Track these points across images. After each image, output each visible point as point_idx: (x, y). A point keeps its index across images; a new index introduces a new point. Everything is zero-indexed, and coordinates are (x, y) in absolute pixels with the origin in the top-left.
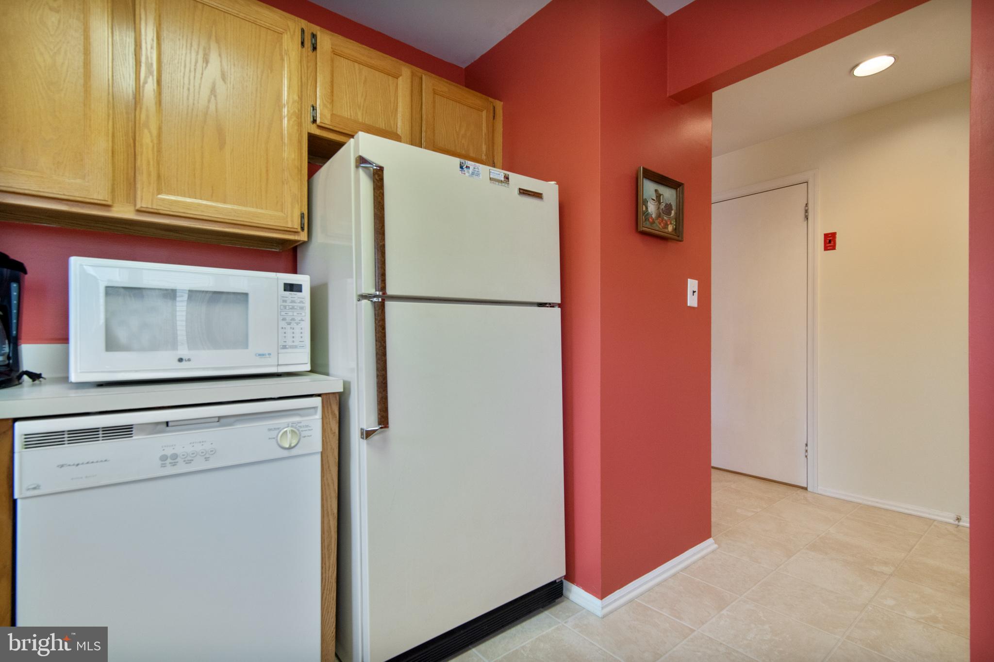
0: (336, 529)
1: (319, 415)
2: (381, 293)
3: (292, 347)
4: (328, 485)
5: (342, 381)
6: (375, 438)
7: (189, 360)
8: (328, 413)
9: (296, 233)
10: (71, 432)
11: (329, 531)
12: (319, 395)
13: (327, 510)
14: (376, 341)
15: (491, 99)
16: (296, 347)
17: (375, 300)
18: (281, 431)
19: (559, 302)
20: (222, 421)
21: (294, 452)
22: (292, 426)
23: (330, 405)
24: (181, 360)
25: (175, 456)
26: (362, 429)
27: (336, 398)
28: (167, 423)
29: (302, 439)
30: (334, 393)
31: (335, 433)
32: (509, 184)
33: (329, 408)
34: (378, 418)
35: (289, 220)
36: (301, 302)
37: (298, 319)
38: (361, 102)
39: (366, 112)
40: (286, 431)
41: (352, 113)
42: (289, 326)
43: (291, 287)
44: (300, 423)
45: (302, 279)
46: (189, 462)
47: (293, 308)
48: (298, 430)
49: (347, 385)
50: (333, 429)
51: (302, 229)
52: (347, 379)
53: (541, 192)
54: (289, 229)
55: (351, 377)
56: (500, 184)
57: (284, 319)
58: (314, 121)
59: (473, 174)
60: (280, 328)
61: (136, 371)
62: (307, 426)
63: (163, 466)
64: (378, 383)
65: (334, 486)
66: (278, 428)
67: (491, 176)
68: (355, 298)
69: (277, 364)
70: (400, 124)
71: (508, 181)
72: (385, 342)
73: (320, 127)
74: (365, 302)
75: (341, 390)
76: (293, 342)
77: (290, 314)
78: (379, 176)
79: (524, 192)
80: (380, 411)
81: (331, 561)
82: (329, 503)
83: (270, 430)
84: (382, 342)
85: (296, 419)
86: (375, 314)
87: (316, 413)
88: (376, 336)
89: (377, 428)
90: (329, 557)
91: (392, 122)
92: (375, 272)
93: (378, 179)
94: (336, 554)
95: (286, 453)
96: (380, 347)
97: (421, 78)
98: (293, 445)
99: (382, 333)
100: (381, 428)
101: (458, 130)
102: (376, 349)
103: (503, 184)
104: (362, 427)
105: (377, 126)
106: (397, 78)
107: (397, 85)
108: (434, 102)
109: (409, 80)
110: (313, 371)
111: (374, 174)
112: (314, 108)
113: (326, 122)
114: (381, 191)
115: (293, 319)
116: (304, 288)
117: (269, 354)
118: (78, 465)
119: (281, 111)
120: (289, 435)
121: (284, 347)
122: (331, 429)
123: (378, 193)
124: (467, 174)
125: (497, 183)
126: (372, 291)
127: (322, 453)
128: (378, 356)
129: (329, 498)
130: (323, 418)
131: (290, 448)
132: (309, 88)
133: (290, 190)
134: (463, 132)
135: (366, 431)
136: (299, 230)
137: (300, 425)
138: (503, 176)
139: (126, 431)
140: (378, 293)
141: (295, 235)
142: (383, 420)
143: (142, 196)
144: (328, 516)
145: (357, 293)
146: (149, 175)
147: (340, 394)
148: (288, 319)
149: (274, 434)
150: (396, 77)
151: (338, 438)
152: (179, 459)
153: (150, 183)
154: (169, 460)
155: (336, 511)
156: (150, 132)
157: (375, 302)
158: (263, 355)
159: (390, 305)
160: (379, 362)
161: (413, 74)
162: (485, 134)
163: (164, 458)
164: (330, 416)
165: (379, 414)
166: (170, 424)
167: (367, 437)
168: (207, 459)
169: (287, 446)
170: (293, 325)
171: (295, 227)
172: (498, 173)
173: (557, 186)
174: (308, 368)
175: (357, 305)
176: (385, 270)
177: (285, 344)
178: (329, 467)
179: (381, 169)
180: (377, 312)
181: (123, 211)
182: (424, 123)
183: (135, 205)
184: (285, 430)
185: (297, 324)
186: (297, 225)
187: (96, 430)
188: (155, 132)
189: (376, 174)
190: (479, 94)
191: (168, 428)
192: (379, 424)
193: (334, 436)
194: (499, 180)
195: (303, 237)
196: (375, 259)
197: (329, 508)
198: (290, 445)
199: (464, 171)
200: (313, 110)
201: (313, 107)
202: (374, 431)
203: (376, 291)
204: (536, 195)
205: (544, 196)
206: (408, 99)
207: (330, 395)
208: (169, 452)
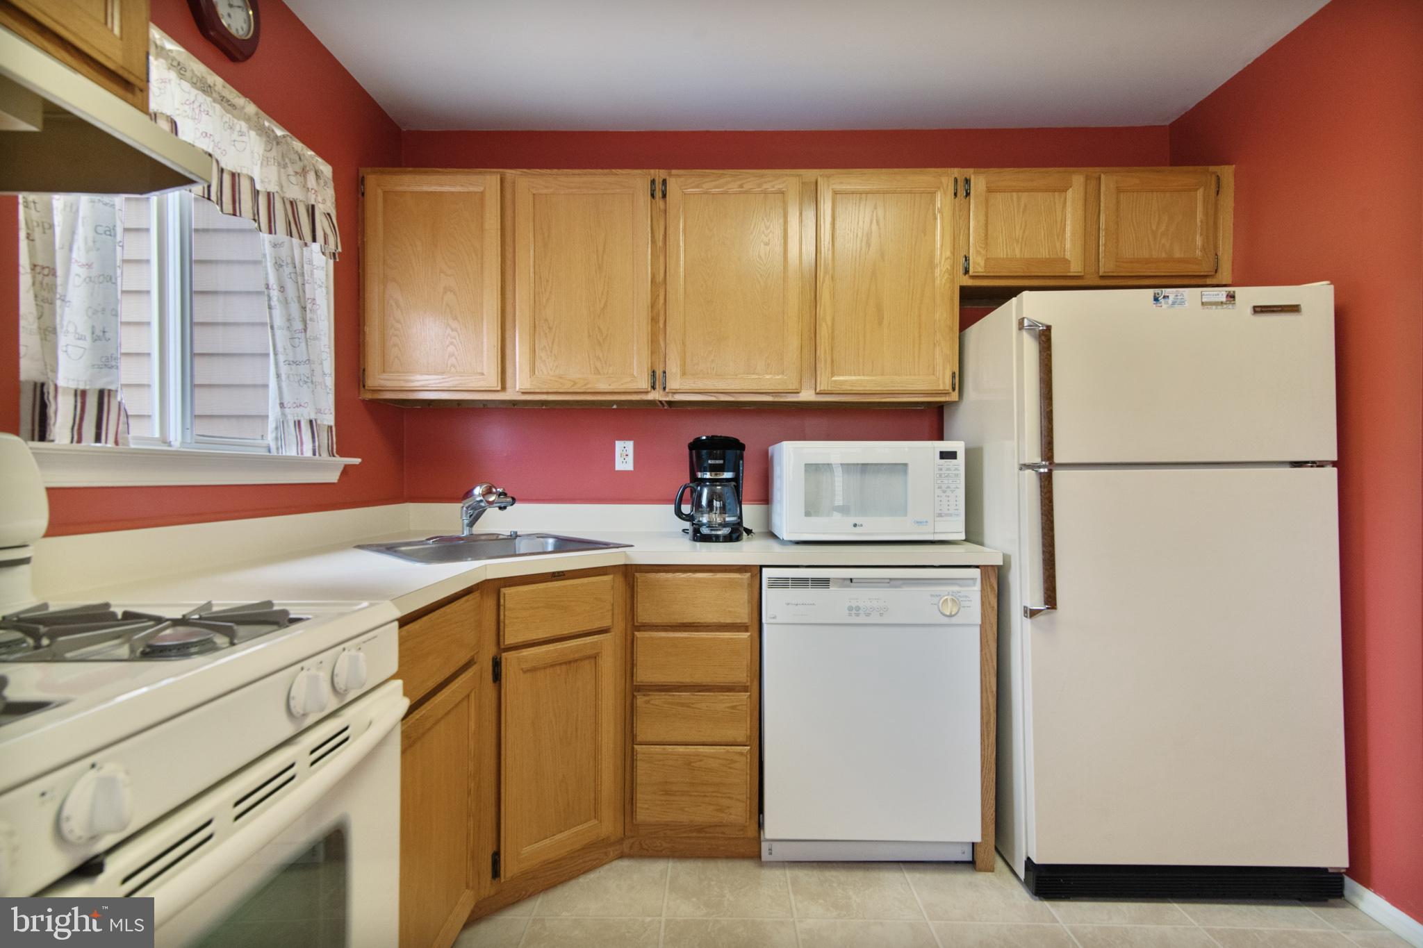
0: (995, 709)
1: (978, 587)
2: (1047, 463)
3: (947, 515)
4: (987, 660)
5: (1002, 554)
6: (1040, 618)
7: (861, 525)
8: (987, 585)
9: (947, 394)
10: (793, 579)
11: (988, 709)
12: (977, 567)
13: (986, 685)
14: (1042, 514)
15: (1212, 168)
16: (950, 515)
17: (1042, 470)
18: (941, 598)
19: (1335, 458)
20: (892, 582)
21: (954, 620)
22: (952, 595)
23: (989, 578)
24: (855, 525)
25: (858, 608)
26: (1025, 607)
27: (995, 571)
28: (851, 580)
29: (962, 609)
30: (992, 566)
31: (993, 607)
32: (1234, 303)
33: (988, 581)
34: (1044, 597)
35: (941, 382)
36: (956, 469)
37: (953, 486)
38: (1019, 236)
39: (1026, 244)
40: (947, 599)
41: (1009, 251)
42: (945, 494)
43: (948, 455)
44: (960, 592)
45: (957, 446)
46: (868, 615)
47: (948, 476)
48: (958, 599)
49: (1007, 558)
50: (992, 603)
51: (954, 389)
52: (1008, 552)
53: (1297, 303)
54: (940, 392)
55: (1012, 550)
56: (1219, 307)
57: (939, 488)
58: (967, 271)
59: (1174, 303)
60: (936, 496)
61: (824, 533)
62: (966, 597)
63: (850, 615)
64: (1044, 560)
65: (992, 662)
66: (940, 595)
67: (1204, 300)
68: (1016, 467)
69: (933, 531)
70: (1068, 245)
71: (1234, 300)
72: (1052, 516)
73: (973, 277)
74: (1028, 472)
75: (1002, 564)
76: (948, 510)
77: (946, 482)
78: (1046, 336)
79: (1263, 309)
80: (1047, 590)
81: (990, 740)
82: (988, 679)
83: (932, 596)
84: (1049, 516)
85: (956, 588)
86: (1041, 487)
87: (974, 584)
88: (1042, 509)
89: (1042, 608)
90: (988, 736)
91: (1058, 245)
92: (1041, 440)
93: (1044, 339)
94: (995, 734)
95: (946, 620)
96: (1047, 521)
97: (1100, 178)
98: (953, 613)
99: (1049, 506)
100: (1048, 608)
101: (1154, 228)
102: (1042, 523)
103: (1225, 306)
104: (1026, 605)
105: (1039, 257)
106: (1066, 192)
107: (1065, 199)
108: (1118, 202)
109: (1082, 189)
110: (966, 540)
111: (1040, 336)
112: (967, 259)
113: (980, 270)
114: (1049, 352)
115: (948, 487)
116: (958, 455)
117: (926, 522)
118: (797, 605)
119: (933, 273)
120: (950, 603)
121: (940, 515)
122: (990, 603)
123: (1045, 354)
124: (1164, 306)
125: (1214, 307)
126: (1038, 460)
127: (981, 626)
128: (1044, 531)
129: (987, 673)
130: (983, 590)
131: (951, 616)
132: (961, 237)
133: (942, 352)
134: (1163, 228)
135: (1030, 609)
136: (951, 391)
137: (960, 594)
138: (1225, 296)
139: (824, 583)
140: (1044, 463)
141: (946, 397)
142: (1051, 599)
143: (821, 382)
144: (987, 692)
145: (1018, 462)
146: (826, 361)
147: (999, 567)
148: (944, 487)
149: (935, 600)
150: (1065, 190)
151: (996, 613)
152: (860, 612)
153: (826, 369)
154: (854, 611)
155: (995, 689)
156: (827, 325)
157: (1041, 473)
158: (921, 522)
159: (1058, 475)
160: (1046, 537)
161: (1087, 178)
162: (1201, 222)
163: (850, 609)
164: (989, 590)
165: (1045, 593)
166: (854, 581)
167: (1031, 616)
168: (881, 615)
169: (948, 614)
170: (948, 493)
171: (947, 389)
172: (1217, 293)
173: (1332, 287)
174: (963, 537)
175: (1018, 474)
176: (1052, 438)
177: (940, 512)
178: (987, 641)
179: (1049, 328)
180: (1043, 484)
181: (807, 395)
182: (1102, 234)
183: (816, 389)
184: (946, 597)
185: (952, 491)
186: (948, 387)
187: (806, 580)
188: (829, 323)
189: (1043, 335)
190: (1191, 168)
191: (852, 584)
192: (1046, 604)
193: (993, 610)
194: (1218, 302)
195: (954, 396)
196: (1041, 427)
197: (988, 684)
198: (951, 613)
199: (1161, 303)
200: (966, 260)
201: (966, 257)
202: (1040, 611)
203: (1042, 461)
204: (1286, 309)
205: (1303, 308)
206: (1080, 212)
207: (989, 568)
208: (854, 604)
